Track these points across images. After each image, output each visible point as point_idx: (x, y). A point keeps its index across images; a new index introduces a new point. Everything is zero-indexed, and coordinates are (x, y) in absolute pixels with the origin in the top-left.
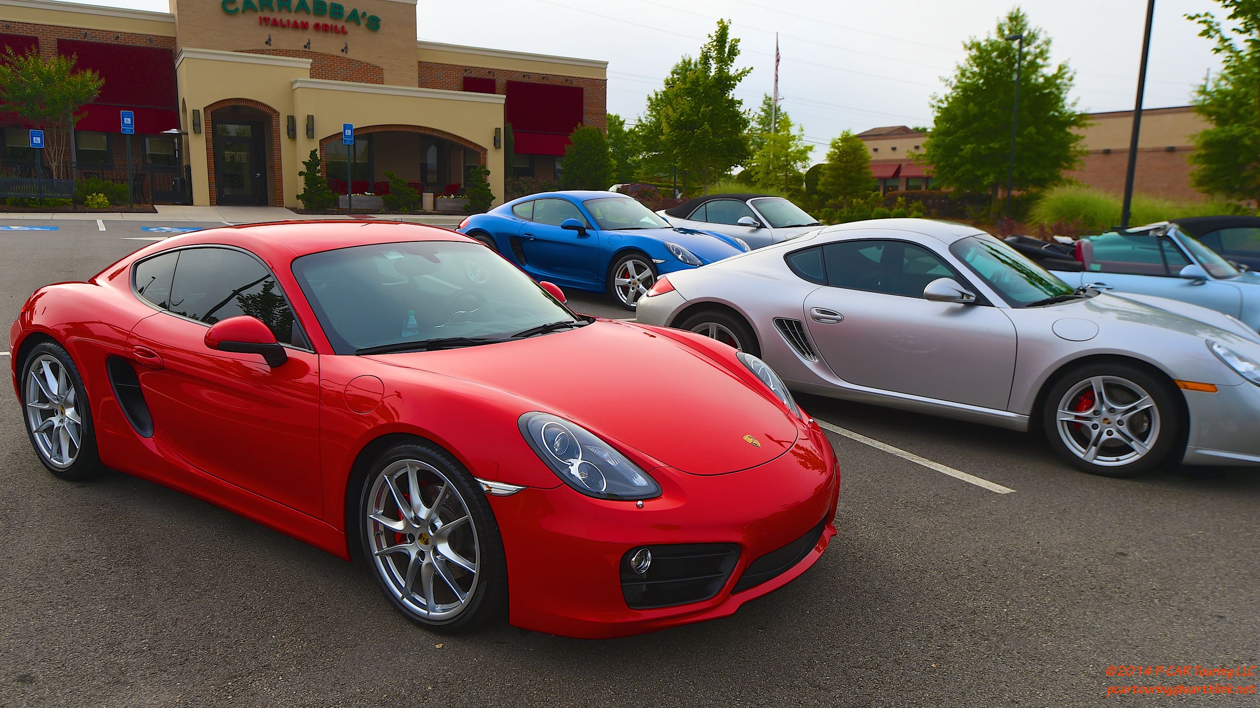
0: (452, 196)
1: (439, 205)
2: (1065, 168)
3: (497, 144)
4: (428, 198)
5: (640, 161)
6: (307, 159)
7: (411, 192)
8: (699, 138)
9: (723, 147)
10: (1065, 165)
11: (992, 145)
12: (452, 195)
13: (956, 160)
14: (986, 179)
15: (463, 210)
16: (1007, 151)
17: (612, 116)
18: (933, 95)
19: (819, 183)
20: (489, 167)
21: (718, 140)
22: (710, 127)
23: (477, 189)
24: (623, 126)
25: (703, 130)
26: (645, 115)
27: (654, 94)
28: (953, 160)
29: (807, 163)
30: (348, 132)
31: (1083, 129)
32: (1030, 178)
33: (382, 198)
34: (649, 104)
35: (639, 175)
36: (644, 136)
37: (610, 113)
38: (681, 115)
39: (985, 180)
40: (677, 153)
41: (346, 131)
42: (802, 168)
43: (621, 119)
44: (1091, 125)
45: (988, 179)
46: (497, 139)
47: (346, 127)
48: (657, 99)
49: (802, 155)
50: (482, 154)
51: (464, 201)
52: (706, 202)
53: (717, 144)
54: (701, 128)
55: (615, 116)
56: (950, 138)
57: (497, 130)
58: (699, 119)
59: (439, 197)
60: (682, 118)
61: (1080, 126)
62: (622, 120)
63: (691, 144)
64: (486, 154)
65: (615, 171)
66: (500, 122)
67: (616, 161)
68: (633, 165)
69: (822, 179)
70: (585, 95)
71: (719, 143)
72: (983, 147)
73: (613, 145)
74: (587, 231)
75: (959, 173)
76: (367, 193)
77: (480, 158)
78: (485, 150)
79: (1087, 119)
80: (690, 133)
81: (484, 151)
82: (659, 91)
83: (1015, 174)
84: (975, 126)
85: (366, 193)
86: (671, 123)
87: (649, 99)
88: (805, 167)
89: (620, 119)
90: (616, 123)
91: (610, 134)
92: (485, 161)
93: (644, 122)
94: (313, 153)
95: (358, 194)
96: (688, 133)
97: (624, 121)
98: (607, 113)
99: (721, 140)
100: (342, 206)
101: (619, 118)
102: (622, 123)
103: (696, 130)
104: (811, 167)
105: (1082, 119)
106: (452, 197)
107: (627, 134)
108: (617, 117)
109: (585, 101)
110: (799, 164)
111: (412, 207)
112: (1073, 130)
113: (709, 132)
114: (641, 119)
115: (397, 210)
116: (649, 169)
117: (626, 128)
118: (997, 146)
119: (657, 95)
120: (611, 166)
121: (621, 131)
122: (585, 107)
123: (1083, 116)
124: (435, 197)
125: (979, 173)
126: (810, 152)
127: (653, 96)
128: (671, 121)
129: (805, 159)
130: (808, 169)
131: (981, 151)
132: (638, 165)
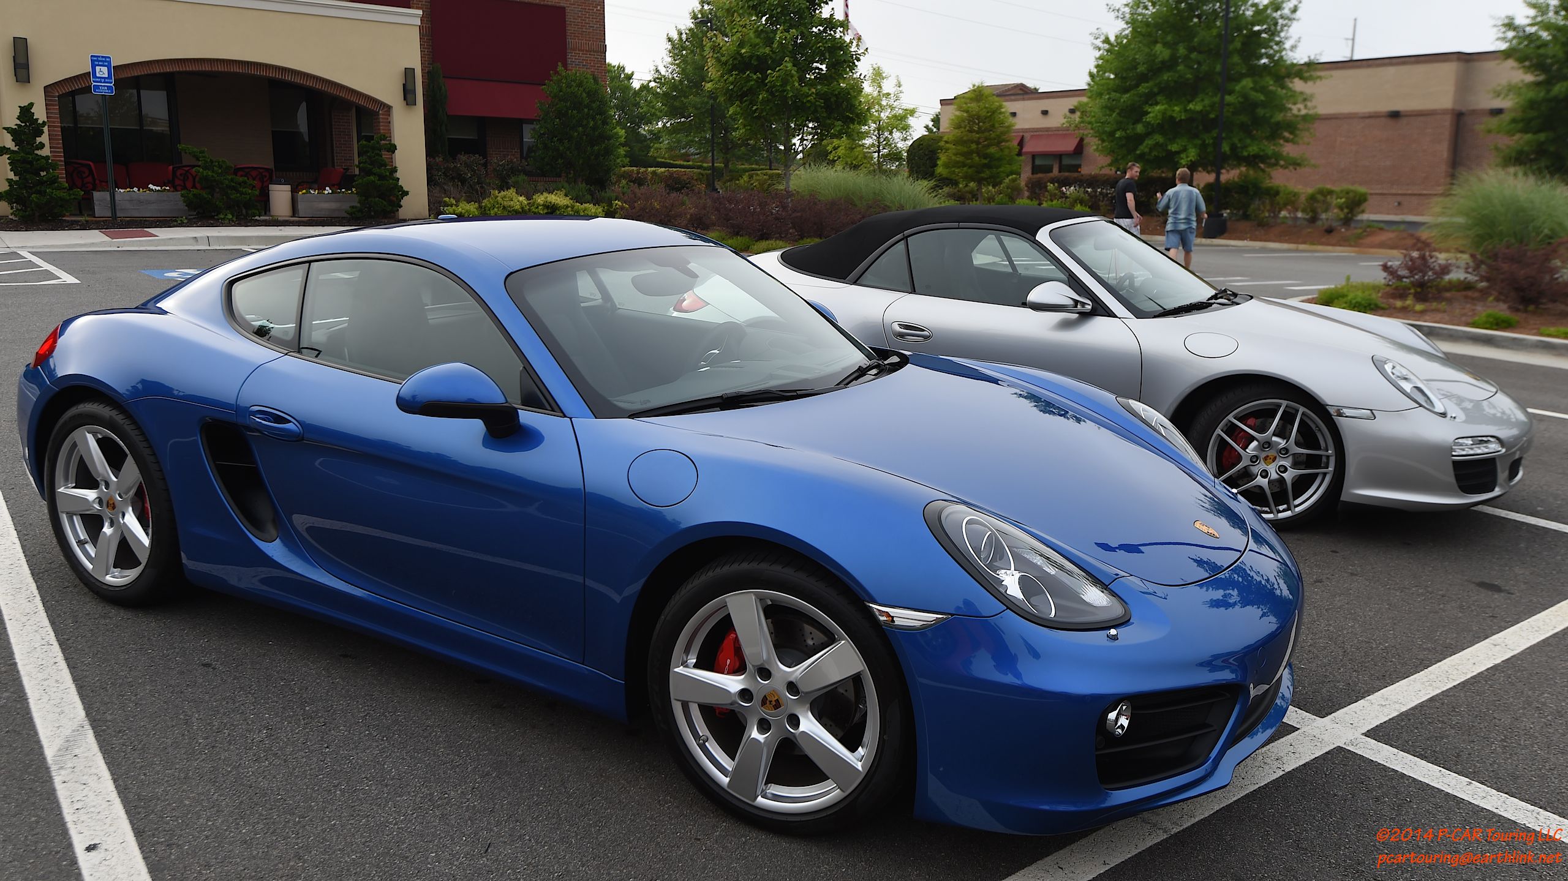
0: (328, 190)
1: (301, 206)
2: (1287, 140)
3: (409, 96)
4: (280, 195)
5: (659, 130)
6: (12, 121)
7: (240, 184)
8: (775, 86)
9: (817, 103)
10: (1286, 134)
11: (1191, 106)
12: (327, 188)
13: (1140, 128)
14: (1183, 155)
15: (348, 216)
16: (1212, 116)
17: (614, 67)
18: (1096, 32)
19: (938, 162)
20: (398, 139)
21: (809, 90)
22: (794, 66)
23: (372, 178)
24: (631, 81)
25: (782, 73)
26: (665, 63)
27: (676, 33)
28: (1133, 129)
29: (908, 134)
30: (102, 71)
31: (1310, 83)
32: (1245, 154)
33: (182, 195)
34: (670, 47)
35: (659, 151)
36: (665, 94)
37: (611, 62)
38: (741, 45)
39: (1182, 159)
40: (735, 114)
41: (98, 68)
42: (902, 140)
43: (628, 71)
44: (1320, 78)
45: (1187, 157)
46: (409, 87)
47: (96, 61)
48: (681, 39)
49: (900, 121)
50: (383, 115)
51: (350, 198)
52: (906, 233)
53: (808, 97)
54: (778, 69)
55: (619, 67)
56: (1127, 95)
57: (409, 73)
58: (774, 52)
59: (300, 193)
60: (743, 51)
61: (1305, 79)
62: (630, 73)
63: (761, 97)
64: (389, 115)
65: (624, 145)
66: (413, 58)
67: (624, 131)
68: (648, 137)
69: (943, 158)
70: (569, 18)
71: (811, 95)
72: (1177, 109)
73: (617, 107)
74: (527, 417)
75: (1143, 148)
76: (154, 188)
77: (379, 122)
78: (388, 108)
79: (1315, 70)
80: (758, 77)
81: (385, 109)
82: (683, 28)
83: (1226, 148)
84: (1165, 78)
85: (151, 186)
86: (724, 59)
87: (670, 40)
88: (905, 139)
89: (626, 71)
90: (621, 78)
91: (613, 93)
92: (389, 126)
93: (663, 73)
94: (26, 112)
95: (135, 189)
96: (755, 77)
97: (632, 74)
98: (607, 62)
99: (814, 90)
100: (99, 211)
101: (624, 69)
102: (629, 77)
103: (769, 71)
104: (914, 139)
105: (1311, 69)
106: (326, 192)
107: (637, 93)
108: (621, 69)
109: (570, 29)
110: (897, 135)
111: (244, 211)
112: (1297, 85)
113: (792, 76)
114: (659, 68)
115: (212, 217)
116: (675, 142)
117: (636, 85)
118: (1199, 107)
119: (681, 34)
120: (618, 137)
121: (629, 87)
122: (569, 40)
123: (1311, 65)
124: (294, 191)
125: (1174, 147)
126: (911, 118)
127: (675, 36)
128: (723, 55)
129: (906, 128)
130: (910, 143)
131: (1175, 115)
132: (656, 136)
